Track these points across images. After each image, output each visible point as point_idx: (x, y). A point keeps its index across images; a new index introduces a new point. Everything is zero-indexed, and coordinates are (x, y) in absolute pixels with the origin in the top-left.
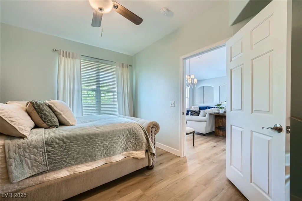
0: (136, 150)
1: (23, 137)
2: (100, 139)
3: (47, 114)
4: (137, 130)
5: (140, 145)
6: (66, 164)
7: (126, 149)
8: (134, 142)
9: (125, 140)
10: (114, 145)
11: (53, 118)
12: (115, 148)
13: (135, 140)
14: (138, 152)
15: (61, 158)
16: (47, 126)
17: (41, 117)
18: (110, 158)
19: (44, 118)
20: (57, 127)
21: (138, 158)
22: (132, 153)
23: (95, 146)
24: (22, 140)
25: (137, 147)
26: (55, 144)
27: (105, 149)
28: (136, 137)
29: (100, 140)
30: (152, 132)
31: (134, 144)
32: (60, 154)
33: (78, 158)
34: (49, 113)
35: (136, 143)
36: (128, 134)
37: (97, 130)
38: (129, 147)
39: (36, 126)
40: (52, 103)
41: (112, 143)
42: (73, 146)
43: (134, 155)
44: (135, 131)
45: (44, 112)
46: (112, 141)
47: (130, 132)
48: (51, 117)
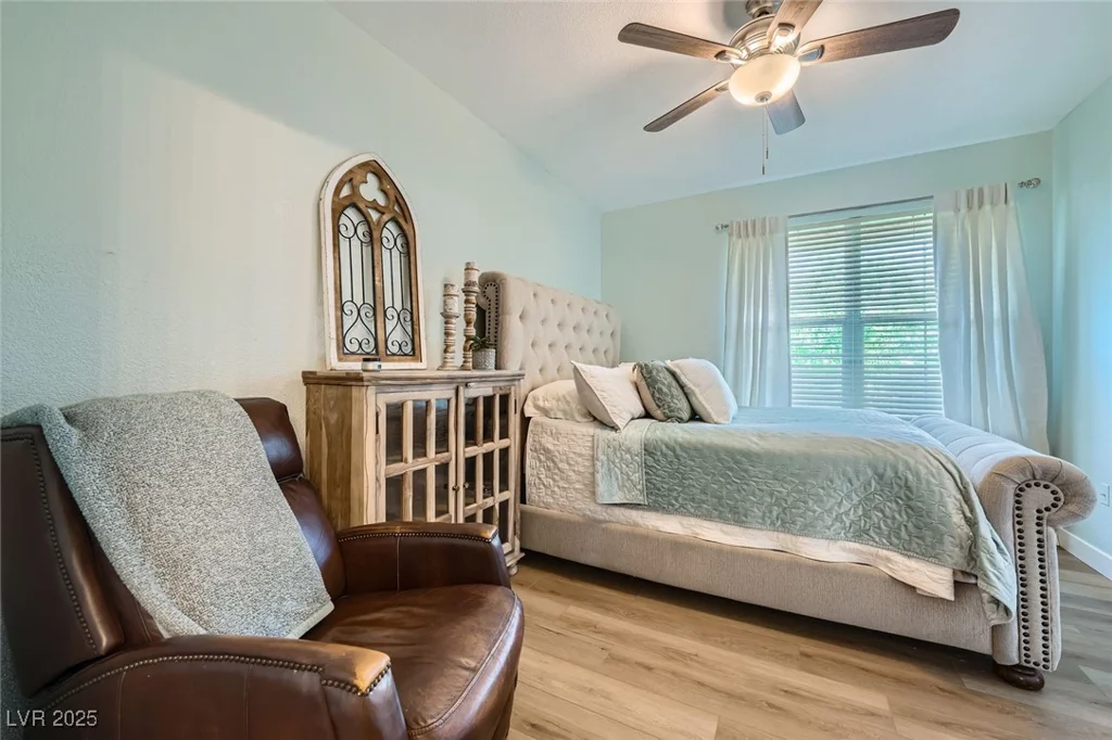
0: (906, 551)
1: (614, 428)
2: (763, 469)
3: (665, 389)
4: (917, 475)
5: (928, 539)
6: (677, 505)
7: (860, 535)
8: (897, 516)
9: (856, 499)
10: (811, 502)
11: (675, 401)
12: (811, 514)
13: (906, 512)
14: (913, 564)
15: (669, 490)
16: (662, 417)
17: (653, 395)
18: (794, 538)
19: (659, 399)
20: (680, 420)
21: (914, 588)
22: (888, 560)
23: (745, 487)
24: (613, 434)
25: (910, 542)
26: (659, 454)
27: (779, 505)
28: (912, 503)
29: (761, 472)
30: (1025, 505)
31: (899, 528)
32: (666, 480)
33: (704, 502)
34: (669, 387)
35: (910, 525)
36: (873, 483)
37: (757, 444)
38: (875, 532)
39: (648, 415)
40: (677, 366)
41: (800, 492)
42: (693, 470)
43: (895, 568)
44: (910, 477)
45: (660, 385)
46: (800, 488)
47: (881, 477)
48: (672, 396)
